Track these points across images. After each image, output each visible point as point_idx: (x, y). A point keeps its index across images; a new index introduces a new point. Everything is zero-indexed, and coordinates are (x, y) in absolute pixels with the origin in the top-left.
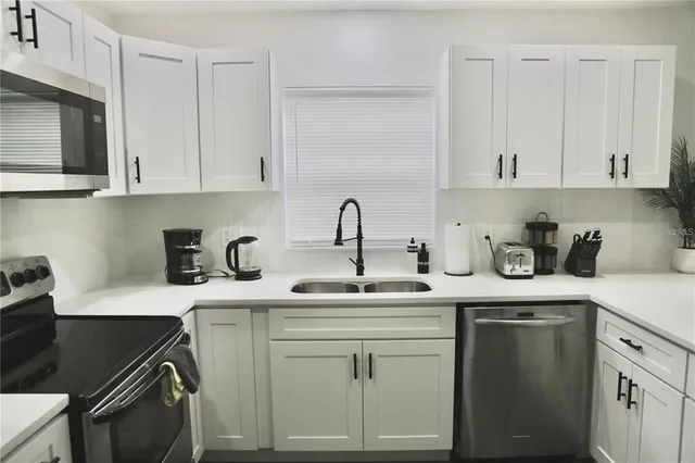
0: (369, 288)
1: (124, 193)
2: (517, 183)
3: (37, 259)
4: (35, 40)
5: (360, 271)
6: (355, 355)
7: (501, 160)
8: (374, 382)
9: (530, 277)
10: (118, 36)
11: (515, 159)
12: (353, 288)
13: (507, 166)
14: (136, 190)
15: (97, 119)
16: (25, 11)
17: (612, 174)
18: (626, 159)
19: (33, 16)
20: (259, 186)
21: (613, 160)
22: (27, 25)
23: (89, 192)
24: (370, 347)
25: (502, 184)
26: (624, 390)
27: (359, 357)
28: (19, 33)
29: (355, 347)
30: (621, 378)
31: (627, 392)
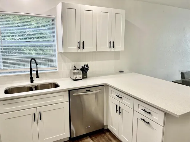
2: (84, 50)
5: (32, 81)
6: (34, 113)
7: (79, 43)
8: (42, 122)
9: (81, 79)
11: (83, 43)
13: (81, 45)
17: (110, 47)
18: (114, 43)
21: (110, 43)
24: (39, 109)
25: (79, 51)
27: (36, 114)
29: (34, 110)
30: (117, 106)
31: (118, 110)
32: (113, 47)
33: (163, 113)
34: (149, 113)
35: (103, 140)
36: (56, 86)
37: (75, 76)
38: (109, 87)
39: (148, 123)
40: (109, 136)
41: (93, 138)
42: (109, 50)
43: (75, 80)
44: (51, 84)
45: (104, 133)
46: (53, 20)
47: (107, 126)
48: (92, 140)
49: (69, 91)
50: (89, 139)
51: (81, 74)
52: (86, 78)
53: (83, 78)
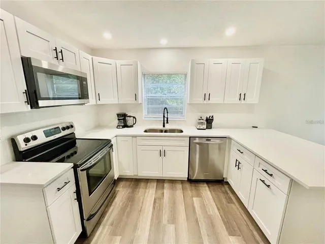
0: (166, 131)
1: (95, 103)
2: (209, 102)
3: (70, 123)
4: (62, 59)
5: (164, 126)
7: (205, 95)
8: (166, 158)
9: (205, 129)
10: (91, 56)
11: (209, 95)
12: (161, 131)
13: (206, 97)
14: (99, 103)
15: (84, 83)
16: (59, 50)
17: (240, 99)
18: (245, 95)
19: (61, 52)
20: (134, 102)
21: (240, 95)
22: (60, 54)
23: (84, 104)
24: (165, 148)
25: (205, 102)
26: (237, 164)
27: (161, 151)
28: (57, 57)
29: (160, 148)
30: (236, 160)
31: (238, 165)
32: (244, 99)
33: (289, 179)
34: (271, 175)
35: (220, 191)
36: (182, 131)
37: (199, 126)
38: (232, 141)
39: (268, 186)
40: (227, 189)
41: (210, 185)
42: (239, 102)
43: (198, 129)
44: (178, 130)
45: (223, 184)
46: (186, 75)
47: (227, 178)
48: (209, 187)
49: (190, 137)
50: (205, 185)
51: (205, 124)
52: (211, 128)
53: (207, 128)
